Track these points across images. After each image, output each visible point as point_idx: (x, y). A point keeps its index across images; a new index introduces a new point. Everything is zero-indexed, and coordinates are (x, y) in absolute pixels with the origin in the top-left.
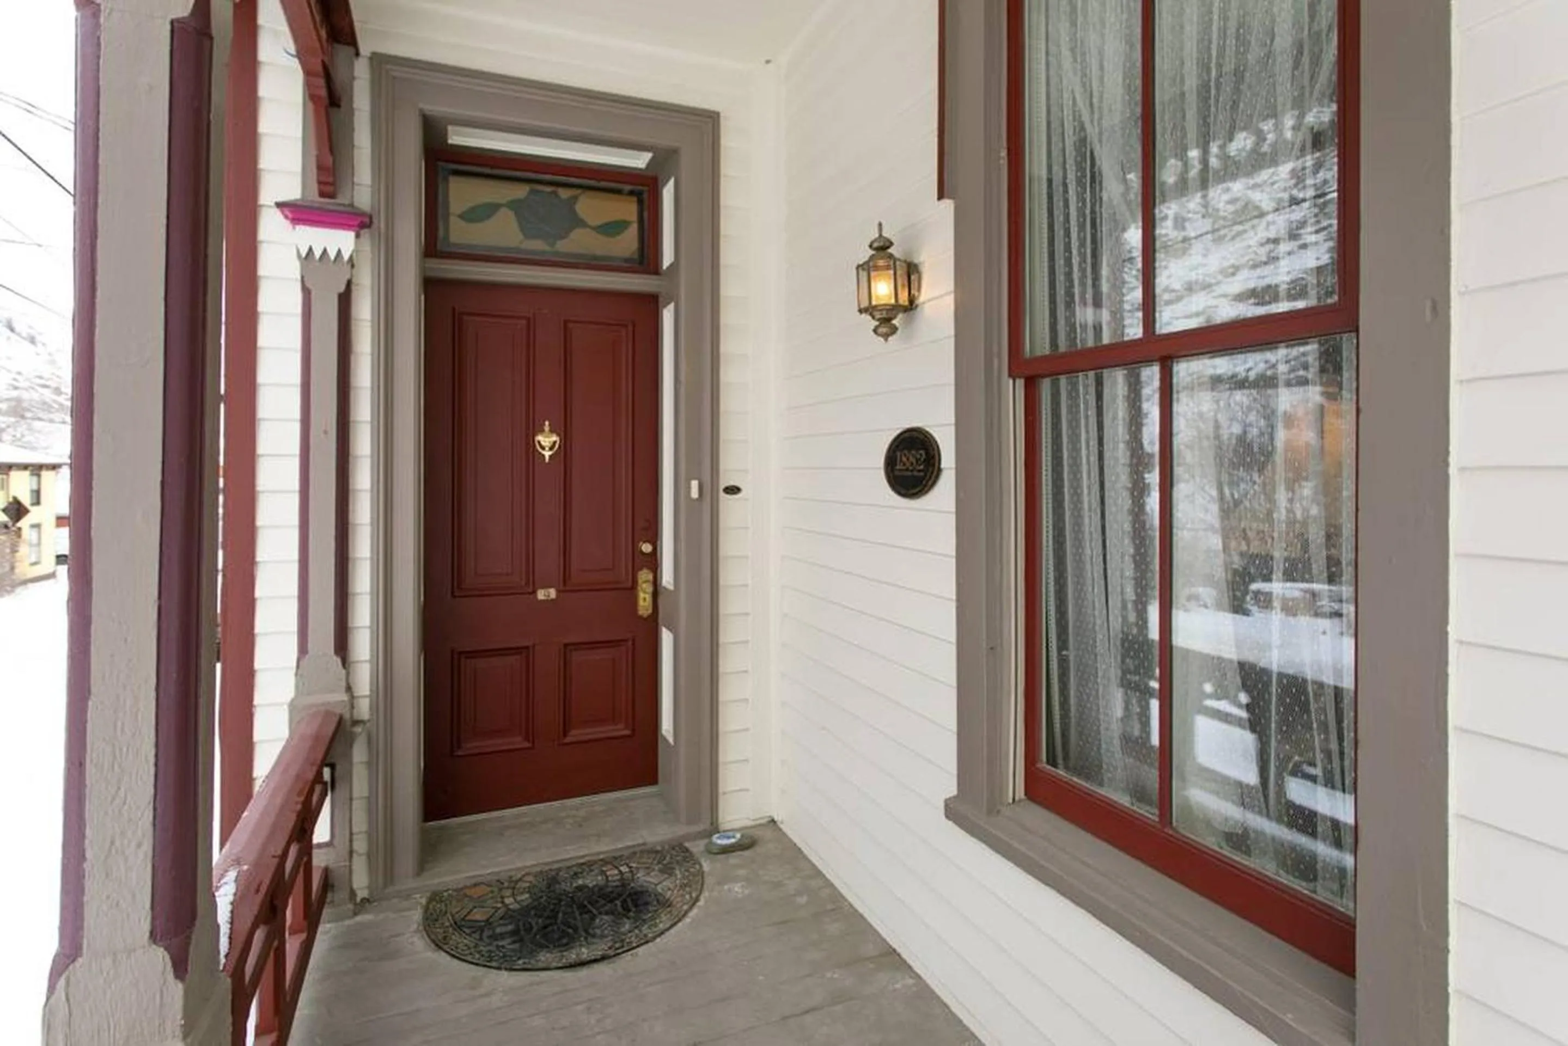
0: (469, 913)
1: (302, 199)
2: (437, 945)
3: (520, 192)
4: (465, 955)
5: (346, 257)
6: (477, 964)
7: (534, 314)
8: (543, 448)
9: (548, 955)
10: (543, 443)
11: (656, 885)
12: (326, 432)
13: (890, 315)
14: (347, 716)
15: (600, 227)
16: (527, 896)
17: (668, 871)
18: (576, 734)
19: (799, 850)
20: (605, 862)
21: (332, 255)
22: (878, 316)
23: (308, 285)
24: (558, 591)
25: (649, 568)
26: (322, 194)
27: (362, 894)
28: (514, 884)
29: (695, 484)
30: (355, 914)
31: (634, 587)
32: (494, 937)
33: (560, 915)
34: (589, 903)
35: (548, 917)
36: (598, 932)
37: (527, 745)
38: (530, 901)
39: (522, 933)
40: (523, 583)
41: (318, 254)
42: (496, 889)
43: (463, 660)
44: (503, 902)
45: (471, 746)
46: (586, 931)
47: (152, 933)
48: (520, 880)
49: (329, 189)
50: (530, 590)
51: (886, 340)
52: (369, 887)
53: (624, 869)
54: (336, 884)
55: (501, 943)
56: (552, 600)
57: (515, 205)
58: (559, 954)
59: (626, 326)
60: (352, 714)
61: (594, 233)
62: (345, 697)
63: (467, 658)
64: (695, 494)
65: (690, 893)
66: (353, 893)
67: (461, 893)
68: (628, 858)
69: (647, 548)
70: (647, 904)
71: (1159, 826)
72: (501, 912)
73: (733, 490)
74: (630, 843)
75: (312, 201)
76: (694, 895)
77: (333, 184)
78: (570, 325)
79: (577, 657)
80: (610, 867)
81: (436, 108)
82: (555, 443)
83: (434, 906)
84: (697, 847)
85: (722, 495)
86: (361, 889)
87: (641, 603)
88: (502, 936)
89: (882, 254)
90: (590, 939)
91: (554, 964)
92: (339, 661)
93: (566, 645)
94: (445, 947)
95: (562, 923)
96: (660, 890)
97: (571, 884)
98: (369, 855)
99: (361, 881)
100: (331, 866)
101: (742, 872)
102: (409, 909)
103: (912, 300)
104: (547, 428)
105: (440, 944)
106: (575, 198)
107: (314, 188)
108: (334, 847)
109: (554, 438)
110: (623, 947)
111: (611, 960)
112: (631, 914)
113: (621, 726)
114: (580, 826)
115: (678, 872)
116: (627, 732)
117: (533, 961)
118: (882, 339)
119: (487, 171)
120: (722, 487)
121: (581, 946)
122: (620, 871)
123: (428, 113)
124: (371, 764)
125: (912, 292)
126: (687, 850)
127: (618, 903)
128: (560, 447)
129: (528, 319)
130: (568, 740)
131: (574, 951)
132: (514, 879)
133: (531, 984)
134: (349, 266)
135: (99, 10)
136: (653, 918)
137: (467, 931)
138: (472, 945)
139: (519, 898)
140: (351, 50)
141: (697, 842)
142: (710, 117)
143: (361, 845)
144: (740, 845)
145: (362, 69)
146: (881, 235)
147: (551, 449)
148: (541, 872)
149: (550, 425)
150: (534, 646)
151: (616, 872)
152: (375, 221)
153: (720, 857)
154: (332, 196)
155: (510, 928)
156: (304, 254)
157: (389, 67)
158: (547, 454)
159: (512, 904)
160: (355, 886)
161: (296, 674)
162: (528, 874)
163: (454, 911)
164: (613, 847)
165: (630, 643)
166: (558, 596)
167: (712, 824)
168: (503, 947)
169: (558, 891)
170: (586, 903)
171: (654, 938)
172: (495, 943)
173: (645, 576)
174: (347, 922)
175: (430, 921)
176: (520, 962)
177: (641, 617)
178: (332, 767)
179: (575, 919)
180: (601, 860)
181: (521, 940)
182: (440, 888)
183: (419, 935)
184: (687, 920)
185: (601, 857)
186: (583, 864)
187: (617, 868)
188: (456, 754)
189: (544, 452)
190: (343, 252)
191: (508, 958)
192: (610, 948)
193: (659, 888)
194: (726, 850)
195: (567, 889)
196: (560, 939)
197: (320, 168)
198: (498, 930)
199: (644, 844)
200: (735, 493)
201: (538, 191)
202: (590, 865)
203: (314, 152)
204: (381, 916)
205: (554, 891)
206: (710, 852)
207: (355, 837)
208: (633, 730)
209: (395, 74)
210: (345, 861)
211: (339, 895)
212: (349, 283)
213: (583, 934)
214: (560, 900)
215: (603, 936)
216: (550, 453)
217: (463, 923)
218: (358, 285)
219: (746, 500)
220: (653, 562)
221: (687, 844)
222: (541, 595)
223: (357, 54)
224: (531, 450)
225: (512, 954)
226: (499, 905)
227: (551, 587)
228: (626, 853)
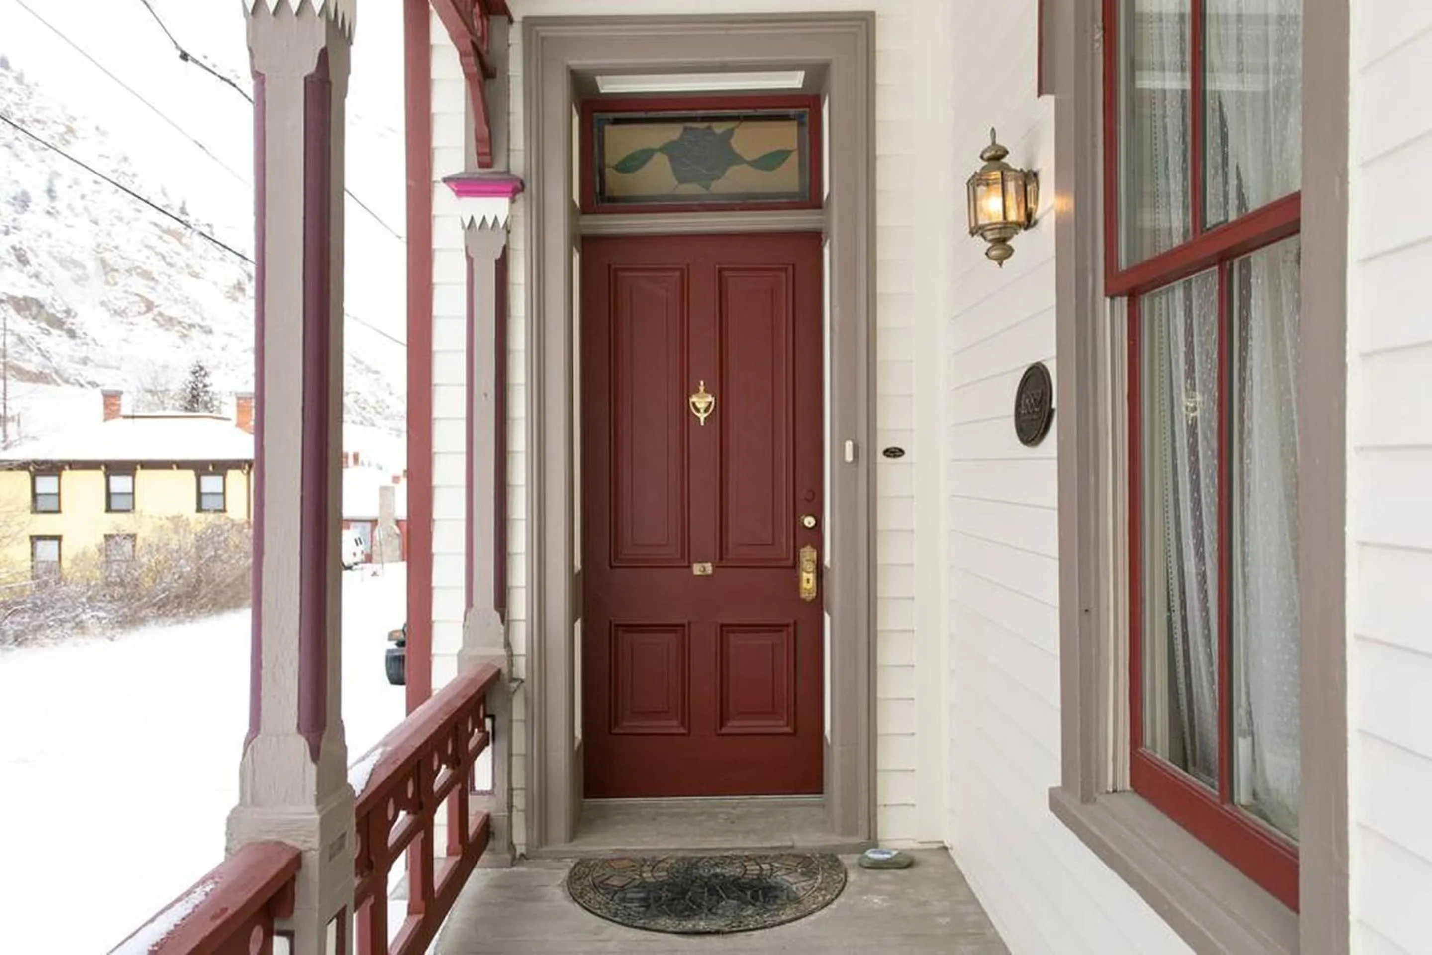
0: (608, 879)
1: (466, 172)
2: (573, 898)
3: (673, 132)
4: (596, 909)
5: (502, 222)
6: (603, 917)
7: (688, 265)
8: (698, 410)
9: (668, 921)
10: (699, 406)
11: (792, 884)
12: (486, 395)
13: (1003, 235)
14: (505, 671)
15: (756, 161)
16: (665, 874)
17: (809, 873)
18: (734, 725)
19: (962, 878)
20: (748, 858)
21: (490, 222)
22: (990, 235)
23: (472, 255)
24: (715, 567)
25: (813, 547)
26: (482, 165)
27: (521, 849)
28: (655, 864)
29: (849, 445)
30: (512, 865)
31: (795, 566)
32: (623, 900)
33: (690, 894)
34: (721, 888)
35: (678, 894)
36: (720, 912)
37: (683, 731)
38: (666, 878)
39: (651, 901)
40: (679, 556)
41: (478, 222)
42: (637, 865)
43: (620, 633)
44: (640, 876)
45: (629, 724)
46: (710, 910)
47: (299, 725)
48: (662, 861)
49: (487, 159)
50: (686, 564)
51: (1000, 264)
52: (527, 845)
53: (765, 867)
54: (496, 831)
55: (629, 905)
56: (708, 576)
57: (667, 149)
58: (677, 922)
59: (786, 270)
60: (510, 671)
61: (750, 169)
62: (502, 652)
63: (626, 631)
64: (849, 457)
65: (824, 896)
66: (511, 846)
67: (607, 862)
68: (772, 858)
69: (809, 522)
70: (776, 897)
71: (1218, 801)
72: (637, 882)
73: (894, 453)
74: (778, 844)
75: (474, 173)
76: (828, 897)
77: (491, 154)
78: (726, 274)
79: (735, 640)
80: (752, 862)
81: (580, 62)
82: (711, 403)
83: (580, 869)
84: (848, 860)
85: (881, 458)
86: (520, 844)
87: (804, 585)
88: (632, 900)
89: (994, 163)
90: (711, 916)
91: (671, 929)
92: (497, 616)
93: (722, 626)
94: (580, 900)
95: (690, 899)
96: (794, 889)
97: (709, 871)
98: (525, 811)
99: (519, 837)
100: (493, 815)
101: (888, 888)
102: (559, 869)
103: (1029, 215)
104: (702, 388)
105: (577, 898)
106: (730, 133)
107: (475, 159)
108: (495, 796)
109: (710, 399)
110: (739, 926)
111: (725, 935)
112: (758, 904)
113: (782, 723)
114: (733, 822)
115: (819, 877)
116: (788, 730)
117: (652, 923)
118: (996, 263)
119: (642, 115)
120: (881, 449)
121: (701, 919)
122: (761, 867)
123: (573, 68)
124: (529, 722)
125: (1029, 205)
126: (837, 860)
127: (749, 893)
128: (715, 406)
129: (682, 270)
130: (724, 730)
131: (693, 922)
132: (657, 859)
133: (646, 940)
134: (505, 231)
135: (264, 78)
136: (778, 910)
137: (602, 891)
138: (603, 902)
139: (656, 875)
140: (506, 18)
141: (852, 855)
142: (862, 19)
143: (519, 801)
144: (895, 863)
145: (515, 35)
146: (994, 143)
147: (706, 411)
148: (684, 858)
149: (705, 384)
150: (690, 623)
151: (757, 867)
152: (528, 186)
153: (868, 871)
154: (488, 165)
155: (642, 895)
156: (467, 224)
157: (539, 28)
158: (702, 416)
159: (649, 878)
160: (515, 841)
161: (464, 626)
162: (671, 858)
163: (595, 875)
164: (759, 845)
165: (791, 629)
166: (713, 570)
167: (870, 838)
168: (630, 908)
169: (694, 875)
170: (718, 888)
171: (773, 926)
172: (623, 904)
173: (808, 555)
174: (504, 870)
175: (574, 878)
176: (642, 921)
177: (804, 600)
178: (493, 717)
179: (702, 898)
180: (746, 856)
181: (648, 907)
182: (589, 857)
183: (561, 888)
184: (812, 918)
185: (746, 853)
186: (727, 857)
187: (757, 864)
188: (613, 731)
189: (699, 415)
190: (499, 219)
191: (631, 917)
192: (727, 925)
193: (794, 888)
194: (878, 866)
195: (705, 875)
196: (682, 912)
197: (479, 140)
198: (629, 895)
199: (792, 847)
200: (895, 456)
201: (691, 129)
202: (732, 858)
203: (473, 126)
204: (534, 870)
205: (691, 874)
206: (861, 865)
207: (515, 793)
208: (796, 730)
209: (543, 34)
210: (504, 811)
211: (498, 843)
212: (505, 250)
213: (706, 911)
214: (693, 882)
215: (723, 916)
216: (706, 415)
217: (602, 885)
218: (513, 249)
219: (911, 464)
220: (816, 536)
221: (840, 856)
222: (697, 569)
223: (511, 21)
224: (686, 413)
225: (636, 915)
226: (637, 877)
227: (707, 562)
228: (772, 853)
